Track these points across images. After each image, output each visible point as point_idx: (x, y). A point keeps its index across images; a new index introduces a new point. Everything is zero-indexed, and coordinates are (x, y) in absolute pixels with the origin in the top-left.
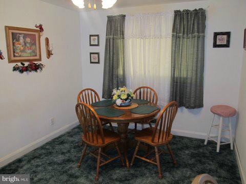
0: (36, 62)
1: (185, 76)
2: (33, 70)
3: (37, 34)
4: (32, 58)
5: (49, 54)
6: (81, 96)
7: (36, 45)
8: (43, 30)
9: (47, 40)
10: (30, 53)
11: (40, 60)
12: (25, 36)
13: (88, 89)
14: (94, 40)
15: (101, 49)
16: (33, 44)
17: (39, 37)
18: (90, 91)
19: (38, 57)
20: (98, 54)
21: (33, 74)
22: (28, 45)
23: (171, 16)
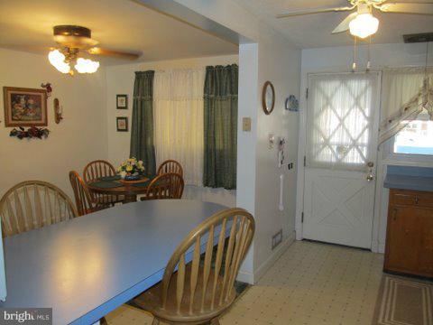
0: (39, 128)
1: (221, 148)
2: (35, 136)
3: (42, 94)
4: (34, 122)
5: (58, 118)
6: (89, 168)
7: (41, 107)
8: (51, 90)
9: (57, 102)
10: (33, 117)
11: (46, 124)
12: (27, 98)
13: (100, 161)
14: (122, 100)
15: (128, 113)
16: (37, 107)
17: (46, 98)
18: (102, 165)
19: (43, 122)
20: (126, 118)
21: (35, 141)
22: (30, 107)
23: (202, 73)
